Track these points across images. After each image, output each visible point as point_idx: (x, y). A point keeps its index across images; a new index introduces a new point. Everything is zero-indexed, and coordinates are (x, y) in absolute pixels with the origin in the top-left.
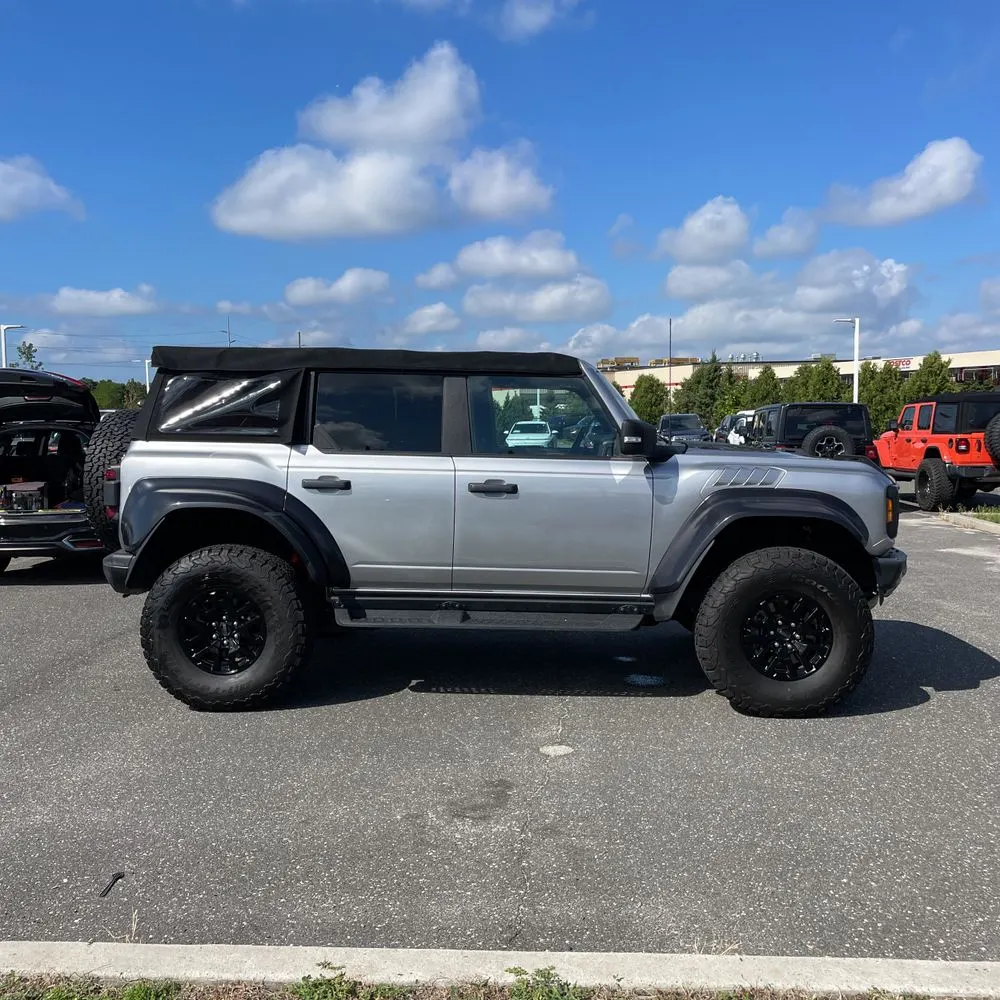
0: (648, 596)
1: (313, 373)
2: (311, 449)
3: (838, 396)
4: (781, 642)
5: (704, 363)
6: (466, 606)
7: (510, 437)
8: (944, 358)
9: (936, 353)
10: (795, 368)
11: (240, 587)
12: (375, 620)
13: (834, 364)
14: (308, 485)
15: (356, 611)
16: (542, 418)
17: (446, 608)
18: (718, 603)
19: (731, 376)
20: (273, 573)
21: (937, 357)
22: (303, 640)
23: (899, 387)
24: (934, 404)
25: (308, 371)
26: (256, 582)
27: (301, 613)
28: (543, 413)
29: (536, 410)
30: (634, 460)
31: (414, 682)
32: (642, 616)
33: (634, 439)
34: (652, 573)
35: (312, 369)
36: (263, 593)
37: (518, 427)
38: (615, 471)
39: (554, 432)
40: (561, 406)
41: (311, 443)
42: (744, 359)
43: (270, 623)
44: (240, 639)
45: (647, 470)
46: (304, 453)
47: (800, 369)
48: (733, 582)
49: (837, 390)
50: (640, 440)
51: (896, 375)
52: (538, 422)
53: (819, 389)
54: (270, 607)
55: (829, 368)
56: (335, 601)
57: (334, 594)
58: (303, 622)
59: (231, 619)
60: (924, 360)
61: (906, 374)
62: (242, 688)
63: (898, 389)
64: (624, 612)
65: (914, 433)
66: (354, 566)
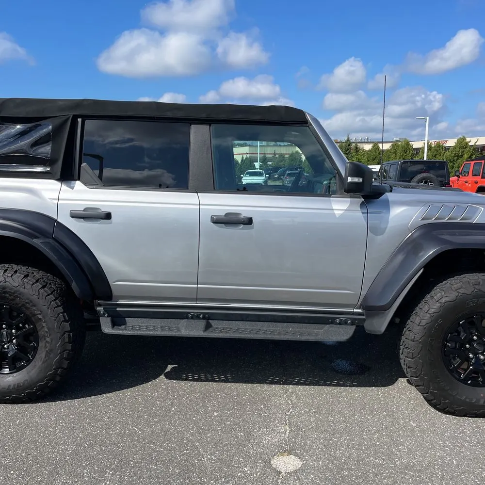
0: (360, 311)
1: (80, 120)
2: (78, 184)
3: (412, 159)
4: (476, 354)
5: (342, 142)
6: (208, 317)
7: (244, 178)
8: (468, 140)
9: (464, 137)
10: (390, 144)
11: (14, 302)
12: (133, 328)
13: (410, 143)
14: (75, 216)
15: (118, 319)
16: (260, 169)
17: (192, 318)
18: (424, 323)
19: (357, 148)
20: (42, 291)
21: (464, 139)
22: (69, 346)
23: (443, 154)
24: (483, 161)
25: (75, 118)
26: (28, 299)
27: (67, 324)
28: (261, 166)
29: (257, 165)
30: (351, 197)
31: (169, 368)
32: (354, 327)
33: (356, 180)
34: (364, 293)
35: (80, 116)
36: (34, 308)
37: (248, 173)
38: (335, 207)
39: (267, 176)
40: (270, 163)
41: (79, 179)
42: (361, 140)
43: (41, 333)
44: (18, 345)
45: (362, 205)
46: (72, 188)
47: (393, 145)
48: (438, 305)
49: (411, 156)
50: (361, 180)
51: (442, 148)
52: (259, 170)
53: (402, 156)
54: (40, 319)
55: (408, 144)
56: (100, 311)
57: (100, 305)
58: (69, 332)
59: (10, 327)
60: (458, 140)
61: (449, 148)
62: (19, 386)
63: (443, 156)
64: (340, 324)
65: (470, 178)
66: (115, 283)
